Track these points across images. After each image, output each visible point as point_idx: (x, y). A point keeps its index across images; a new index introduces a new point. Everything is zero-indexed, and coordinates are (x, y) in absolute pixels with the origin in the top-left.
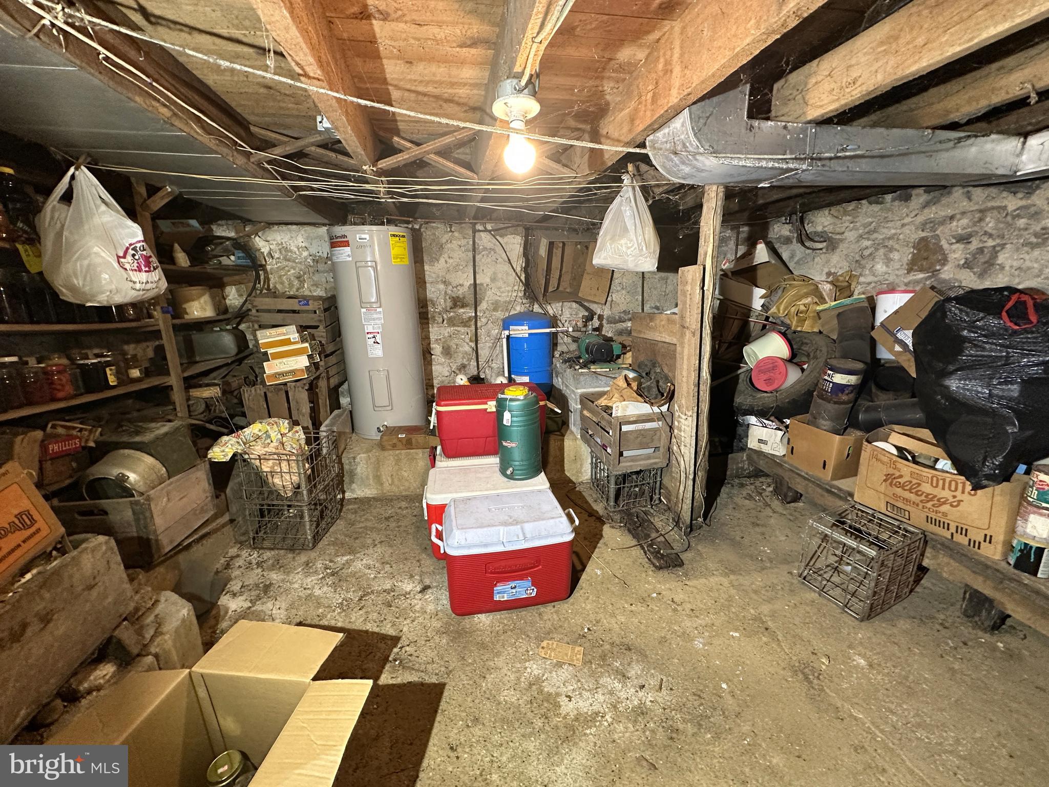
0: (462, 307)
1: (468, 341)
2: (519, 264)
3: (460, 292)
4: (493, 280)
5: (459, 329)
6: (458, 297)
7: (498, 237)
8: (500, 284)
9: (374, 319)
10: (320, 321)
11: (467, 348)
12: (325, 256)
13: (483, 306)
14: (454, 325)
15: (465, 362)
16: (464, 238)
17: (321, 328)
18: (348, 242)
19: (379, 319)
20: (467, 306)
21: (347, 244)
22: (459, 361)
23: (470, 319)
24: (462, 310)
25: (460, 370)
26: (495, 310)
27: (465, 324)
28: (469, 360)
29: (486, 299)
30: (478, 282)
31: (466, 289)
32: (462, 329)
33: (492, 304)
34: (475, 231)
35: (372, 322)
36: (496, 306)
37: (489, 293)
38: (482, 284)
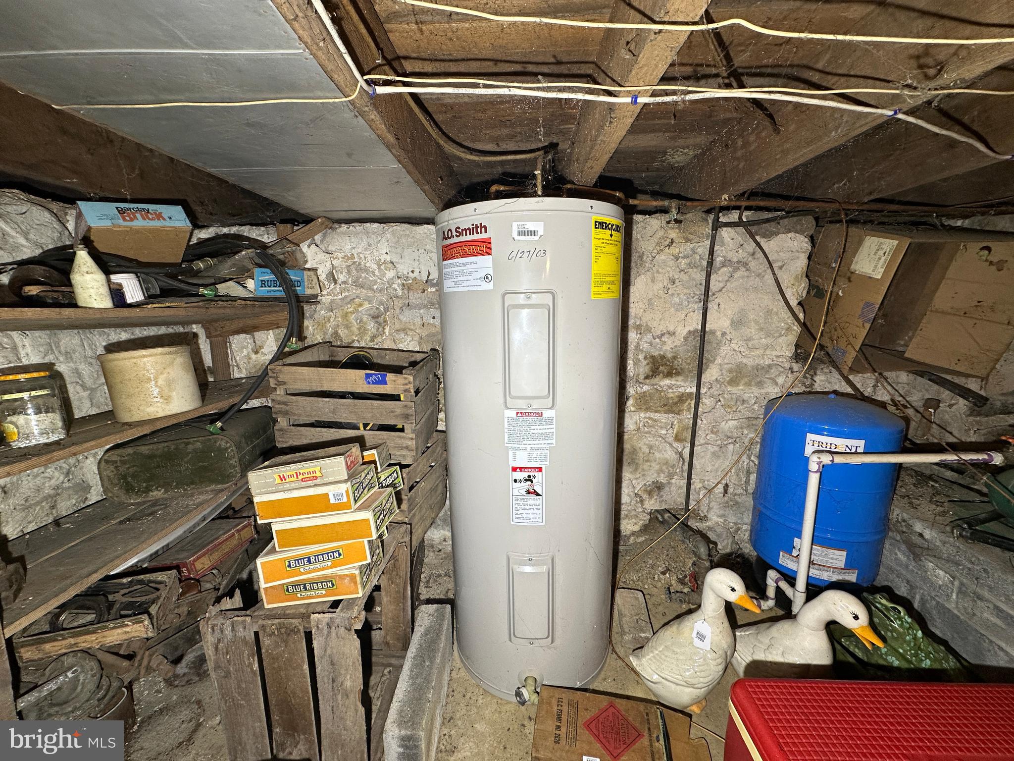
0: (669, 375)
1: (671, 439)
2: (795, 291)
3: (668, 347)
4: (737, 323)
5: (656, 416)
6: (663, 357)
7: (758, 238)
8: (751, 331)
9: (533, 437)
10: (407, 417)
11: (669, 454)
12: (425, 278)
13: (711, 374)
14: (648, 409)
15: (662, 479)
16: (688, 240)
17: (409, 433)
18: (487, 242)
19: (547, 436)
20: (678, 374)
21: (484, 248)
22: (651, 477)
23: (682, 398)
24: (667, 382)
25: (650, 493)
26: (733, 382)
27: (672, 406)
28: (671, 476)
29: (719, 360)
30: (708, 327)
31: (679, 340)
32: (663, 418)
33: (730, 371)
34: (717, 226)
35: (528, 444)
36: (737, 375)
37: (725, 350)
38: (713, 332)
